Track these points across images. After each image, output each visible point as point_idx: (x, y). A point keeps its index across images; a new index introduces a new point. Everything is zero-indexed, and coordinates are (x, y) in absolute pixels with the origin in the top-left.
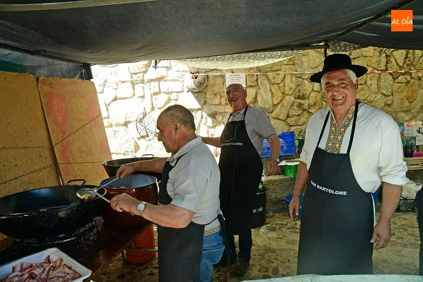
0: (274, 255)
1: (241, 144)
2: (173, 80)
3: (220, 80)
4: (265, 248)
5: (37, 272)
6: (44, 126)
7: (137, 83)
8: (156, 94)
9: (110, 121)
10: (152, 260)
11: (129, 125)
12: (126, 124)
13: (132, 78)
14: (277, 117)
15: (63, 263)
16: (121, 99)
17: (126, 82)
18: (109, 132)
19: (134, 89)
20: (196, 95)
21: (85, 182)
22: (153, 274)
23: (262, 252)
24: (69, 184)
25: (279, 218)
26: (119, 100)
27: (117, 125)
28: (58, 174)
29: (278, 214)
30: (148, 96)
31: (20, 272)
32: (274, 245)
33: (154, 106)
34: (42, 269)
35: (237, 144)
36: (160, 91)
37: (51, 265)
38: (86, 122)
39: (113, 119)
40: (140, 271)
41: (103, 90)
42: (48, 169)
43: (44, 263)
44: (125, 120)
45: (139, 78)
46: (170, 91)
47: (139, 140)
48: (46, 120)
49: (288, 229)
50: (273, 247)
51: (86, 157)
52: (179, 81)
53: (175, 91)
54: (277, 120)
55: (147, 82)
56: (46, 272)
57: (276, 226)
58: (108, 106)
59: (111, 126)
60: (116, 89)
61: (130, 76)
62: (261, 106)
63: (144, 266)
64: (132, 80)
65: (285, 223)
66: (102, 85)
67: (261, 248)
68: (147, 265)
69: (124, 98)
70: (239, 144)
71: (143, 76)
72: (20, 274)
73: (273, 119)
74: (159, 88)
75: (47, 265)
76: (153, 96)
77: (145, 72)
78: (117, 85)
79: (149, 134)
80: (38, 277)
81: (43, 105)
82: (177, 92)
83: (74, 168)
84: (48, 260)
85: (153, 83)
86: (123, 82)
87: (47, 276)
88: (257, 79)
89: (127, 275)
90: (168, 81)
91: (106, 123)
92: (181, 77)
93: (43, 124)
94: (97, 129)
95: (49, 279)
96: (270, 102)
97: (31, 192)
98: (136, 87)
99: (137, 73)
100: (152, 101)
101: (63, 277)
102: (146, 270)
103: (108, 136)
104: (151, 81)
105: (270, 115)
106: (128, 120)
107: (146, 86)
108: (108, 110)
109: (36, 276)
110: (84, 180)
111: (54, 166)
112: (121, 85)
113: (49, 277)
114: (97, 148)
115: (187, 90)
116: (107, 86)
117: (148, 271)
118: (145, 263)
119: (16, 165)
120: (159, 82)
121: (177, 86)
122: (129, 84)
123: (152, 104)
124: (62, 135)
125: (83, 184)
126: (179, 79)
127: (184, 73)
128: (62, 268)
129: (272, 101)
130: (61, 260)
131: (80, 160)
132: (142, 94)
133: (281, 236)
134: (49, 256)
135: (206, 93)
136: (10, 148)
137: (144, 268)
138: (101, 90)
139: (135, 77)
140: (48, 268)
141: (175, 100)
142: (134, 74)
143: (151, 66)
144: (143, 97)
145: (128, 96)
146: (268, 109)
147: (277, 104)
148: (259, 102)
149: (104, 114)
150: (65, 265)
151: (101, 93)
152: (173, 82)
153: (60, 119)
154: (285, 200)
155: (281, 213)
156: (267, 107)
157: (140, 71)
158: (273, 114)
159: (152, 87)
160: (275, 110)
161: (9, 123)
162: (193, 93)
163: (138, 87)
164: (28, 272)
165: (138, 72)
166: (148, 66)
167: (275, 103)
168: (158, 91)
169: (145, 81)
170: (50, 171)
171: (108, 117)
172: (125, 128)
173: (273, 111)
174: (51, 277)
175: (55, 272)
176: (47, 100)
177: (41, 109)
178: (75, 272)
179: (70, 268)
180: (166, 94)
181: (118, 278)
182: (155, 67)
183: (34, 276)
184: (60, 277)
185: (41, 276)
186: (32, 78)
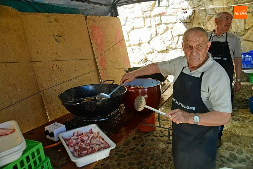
0: (239, 139)
1: (226, 59)
2: (170, 15)
3: (203, 13)
4: (230, 133)
5: (85, 138)
6: (90, 46)
7: (147, 18)
8: (159, 24)
9: (130, 43)
10: (153, 131)
11: (141, 45)
12: (140, 44)
13: (143, 14)
14: (247, 39)
15: (99, 136)
16: (136, 28)
17: (140, 17)
18: (129, 49)
19: (144, 22)
20: (186, 24)
21: (114, 82)
22: (154, 140)
23: (228, 135)
24: (104, 83)
25: (242, 113)
26: (135, 30)
27: (134, 45)
28: (99, 75)
29: (241, 110)
30: (153, 26)
31: (76, 136)
32: (238, 132)
33: (158, 32)
34: (88, 137)
35: (223, 59)
36: (161, 23)
37: (93, 135)
38: (115, 43)
39: (132, 42)
40: (145, 137)
41: (125, 23)
42: (93, 72)
43: (89, 133)
44: (139, 42)
45: (148, 14)
46: (168, 22)
47: (148, 55)
48: (91, 42)
49: (250, 121)
50: (237, 133)
51: (115, 65)
52: (174, 15)
53: (171, 22)
54: (246, 41)
55: (153, 17)
56: (90, 140)
57: (239, 118)
58: (128, 33)
59: (130, 46)
60: (133, 22)
61: (142, 14)
62: (234, 31)
63: (149, 134)
64: (143, 16)
65: (247, 116)
66: (125, 20)
67: (227, 133)
68: (150, 133)
69: (139, 28)
70: (224, 59)
71: (150, 13)
72: (76, 137)
73: (243, 41)
74: (161, 20)
75: (91, 134)
76: (157, 26)
77: (152, 10)
78: (134, 19)
79: (154, 51)
80: (86, 142)
81: (90, 33)
82: (173, 23)
83: (108, 72)
84: (91, 132)
85: (157, 17)
86: (138, 18)
87: (90, 142)
88: (233, 10)
89: (138, 138)
90: (167, 15)
91: (127, 44)
92: (175, 12)
93: (90, 45)
94: (122, 48)
95: (91, 144)
96: (243, 28)
97: (83, 87)
98: (146, 20)
99: (146, 12)
100: (156, 29)
101: (99, 145)
102: (149, 137)
103: (128, 52)
104: (155, 16)
105: (241, 37)
106: (141, 42)
107: (152, 19)
108: (128, 36)
109: (85, 141)
110: (113, 81)
111: (96, 71)
112: (136, 19)
113: (91, 143)
114: (122, 60)
115: (180, 21)
116: (128, 21)
117: (150, 138)
118: (149, 132)
119: (76, 70)
120: (161, 17)
121: (173, 19)
122: (142, 19)
123: (156, 31)
124: (100, 52)
125: (113, 83)
126: (174, 14)
127: (178, 10)
128: (99, 138)
129: (245, 27)
130: (98, 133)
131: (111, 68)
132: (149, 25)
133: (244, 126)
134: (92, 129)
135: (193, 23)
136: (72, 60)
137: (148, 136)
138: (124, 24)
139: (145, 14)
140: (91, 137)
141: (171, 28)
142: (144, 12)
143: (155, 6)
144: (150, 27)
145: (141, 27)
146: (240, 33)
147: (249, 29)
148: (233, 28)
149: (126, 38)
150: (100, 137)
151: (124, 25)
152: (170, 16)
153: (99, 42)
154: (249, 100)
155: (243, 109)
156: (239, 31)
157: (148, 10)
158: (244, 37)
159: (156, 20)
160: (246, 34)
161: (71, 45)
162: (184, 23)
163: (147, 20)
164: (80, 138)
165: (147, 10)
166: (153, 6)
167: (247, 28)
168: (160, 23)
169: (152, 16)
170: (94, 74)
171: (129, 41)
172: (139, 47)
173: (244, 35)
174: (92, 143)
175: (95, 140)
176: (92, 30)
177: (88, 36)
178: (106, 142)
179: (103, 139)
180: (165, 24)
181: (133, 139)
182: (159, 6)
183: (83, 140)
184: (97, 144)
185: (87, 141)
186: (83, 17)
